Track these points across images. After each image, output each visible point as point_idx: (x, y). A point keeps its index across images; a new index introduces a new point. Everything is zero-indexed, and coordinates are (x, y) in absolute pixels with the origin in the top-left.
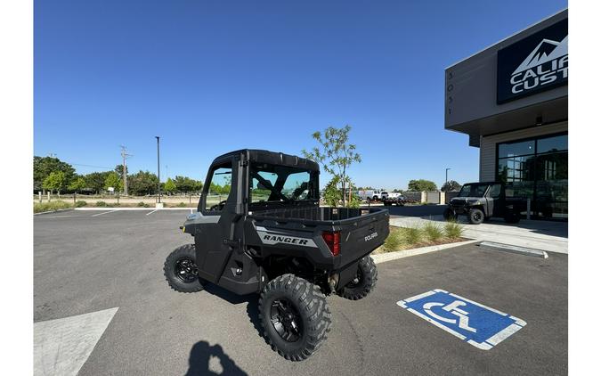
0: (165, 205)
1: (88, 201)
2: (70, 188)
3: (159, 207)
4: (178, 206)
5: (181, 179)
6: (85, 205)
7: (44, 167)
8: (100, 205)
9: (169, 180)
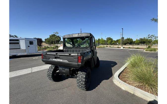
0: (124, 48)
1: (108, 46)
2: (112, 43)
3: (122, 48)
4: (128, 48)
5: (141, 39)
6: (107, 47)
7: (108, 39)
8: (110, 47)
9: (137, 40)
